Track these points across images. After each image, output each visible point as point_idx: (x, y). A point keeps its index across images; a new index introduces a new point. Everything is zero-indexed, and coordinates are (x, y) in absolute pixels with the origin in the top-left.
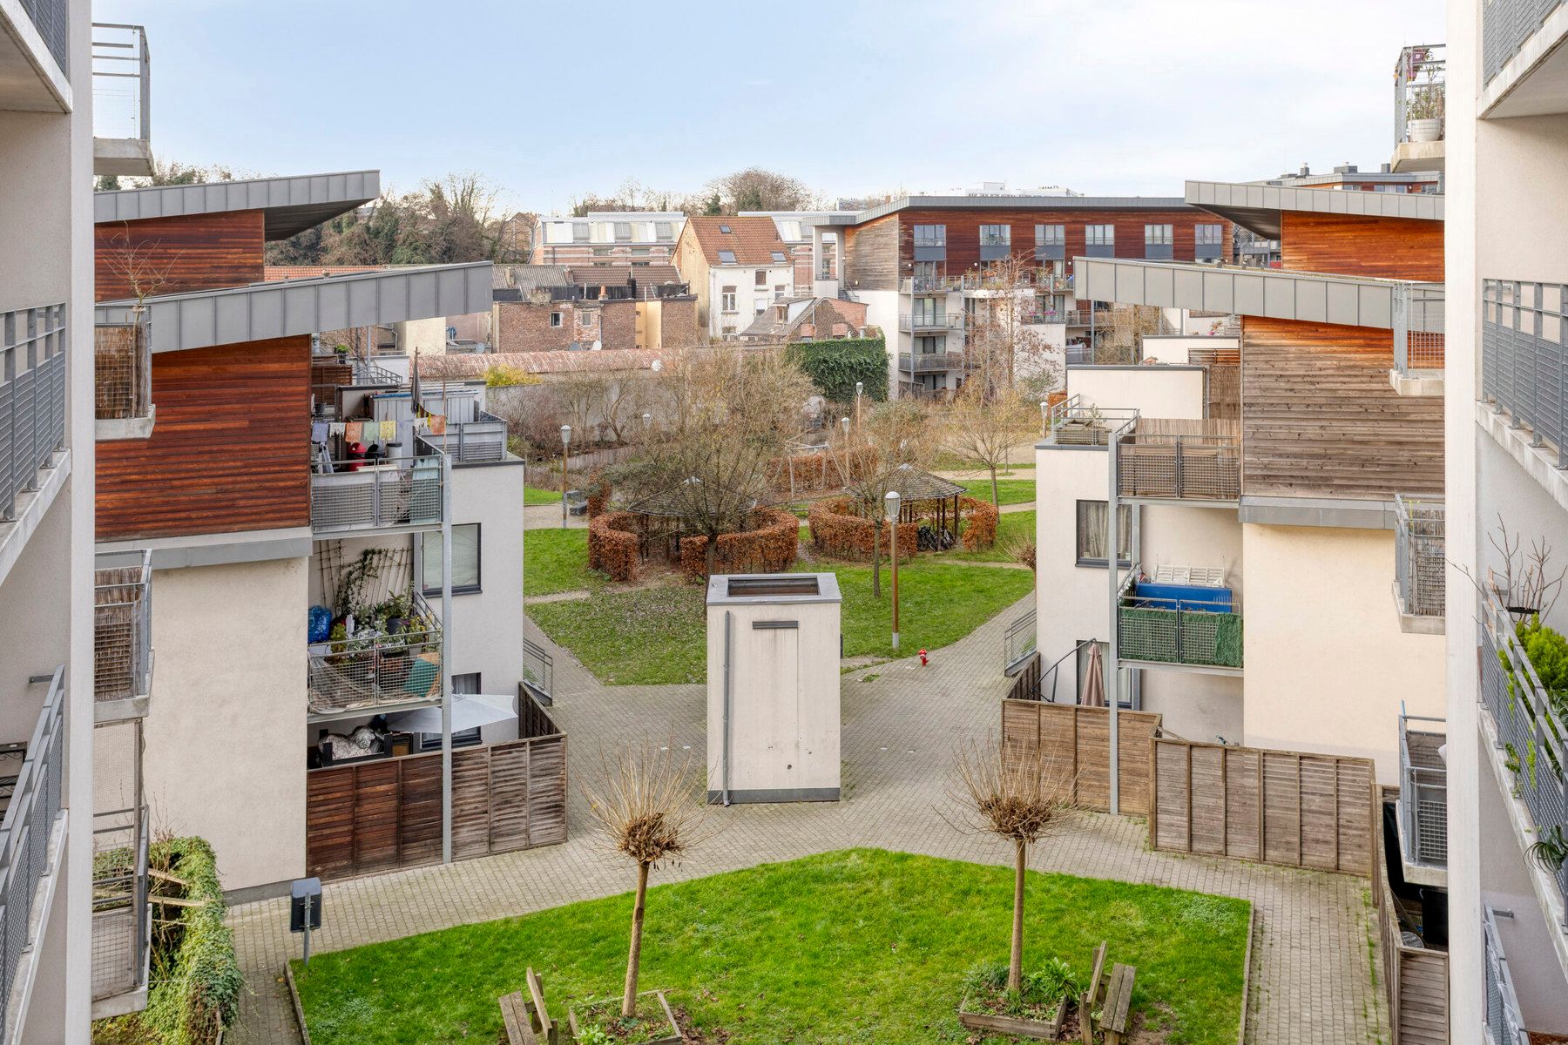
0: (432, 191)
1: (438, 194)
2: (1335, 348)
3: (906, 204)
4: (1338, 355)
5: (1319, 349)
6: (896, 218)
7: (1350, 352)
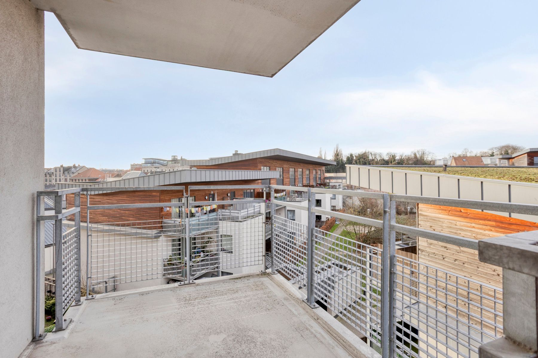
0: (414, 154)
1: (415, 154)
2: (473, 225)
3: (529, 151)
4: (476, 230)
5: (462, 223)
6: (526, 155)
7: (485, 230)
